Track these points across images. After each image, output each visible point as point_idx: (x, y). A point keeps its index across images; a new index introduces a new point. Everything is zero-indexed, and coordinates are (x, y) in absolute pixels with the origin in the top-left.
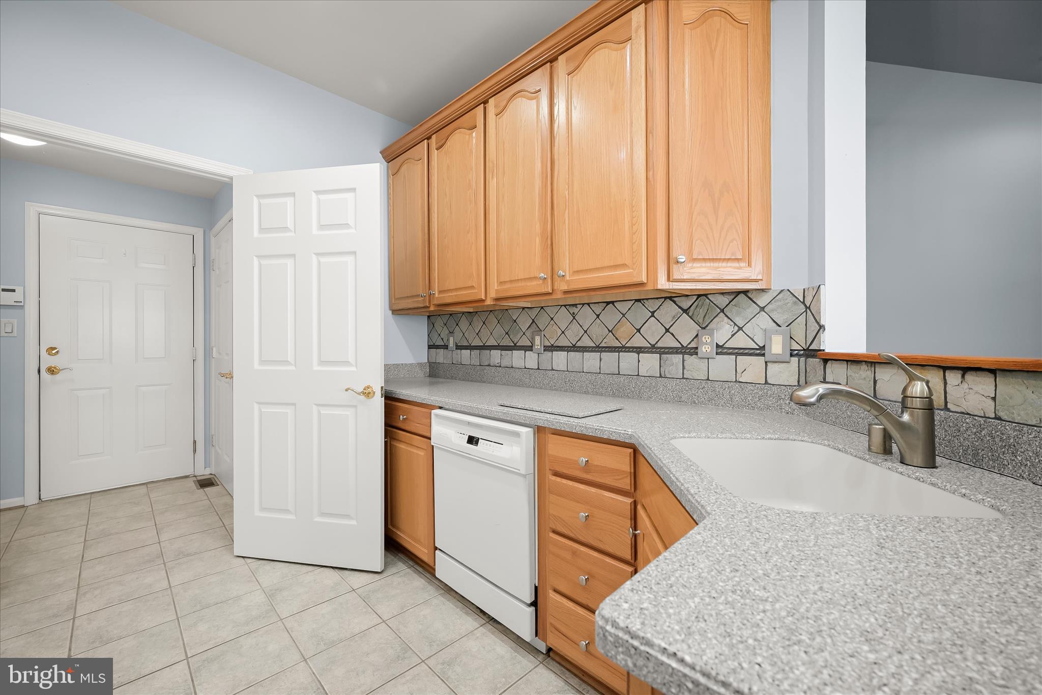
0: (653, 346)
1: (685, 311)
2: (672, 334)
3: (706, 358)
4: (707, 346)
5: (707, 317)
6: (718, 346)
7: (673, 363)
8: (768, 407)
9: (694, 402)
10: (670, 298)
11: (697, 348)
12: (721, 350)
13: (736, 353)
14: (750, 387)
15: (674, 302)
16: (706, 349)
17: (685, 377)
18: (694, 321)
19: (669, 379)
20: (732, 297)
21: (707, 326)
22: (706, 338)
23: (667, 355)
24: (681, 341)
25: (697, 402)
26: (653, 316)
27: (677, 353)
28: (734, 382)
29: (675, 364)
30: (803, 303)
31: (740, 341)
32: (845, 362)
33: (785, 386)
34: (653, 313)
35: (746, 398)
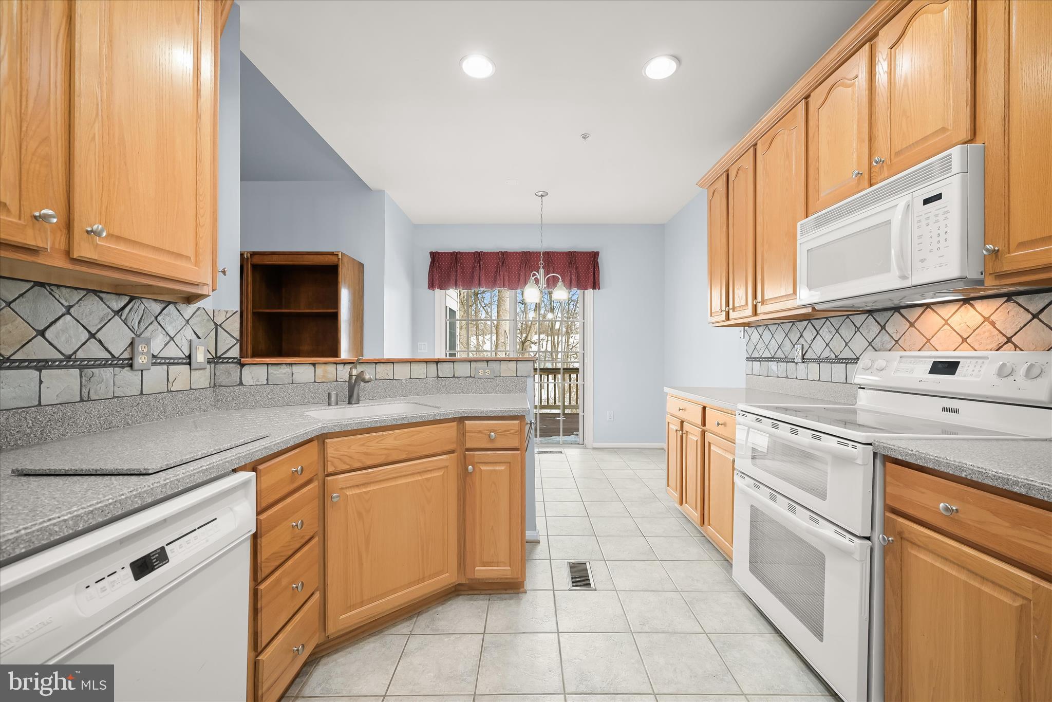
0: (68, 358)
1: (118, 312)
2: (100, 342)
3: (139, 370)
4: (143, 357)
5: (142, 324)
6: (153, 356)
7: (103, 379)
8: (192, 410)
9: (128, 424)
10: (95, 292)
11: (131, 359)
12: (156, 360)
13: (168, 363)
14: (179, 394)
15: (101, 299)
16: (141, 360)
17: (116, 395)
18: (128, 326)
19: (94, 402)
20: (163, 306)
21: (142, 334)
22: (141, 348)
23: (93, 370)
24: (111, 351)
25: (130, 422)
26: (68, 313)
27: (105, 366)
28: (167, 392)
29: (105, 380)
30: (213, 321)
31: (172, 352)
32: (266, 365)
33: (203, 389)
34: (69, 308)
35: (176, 406)
